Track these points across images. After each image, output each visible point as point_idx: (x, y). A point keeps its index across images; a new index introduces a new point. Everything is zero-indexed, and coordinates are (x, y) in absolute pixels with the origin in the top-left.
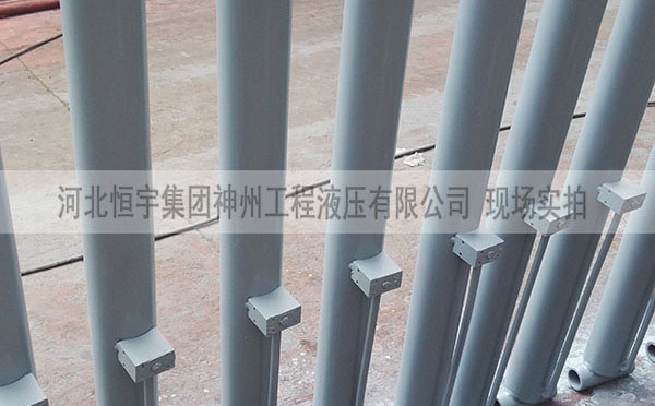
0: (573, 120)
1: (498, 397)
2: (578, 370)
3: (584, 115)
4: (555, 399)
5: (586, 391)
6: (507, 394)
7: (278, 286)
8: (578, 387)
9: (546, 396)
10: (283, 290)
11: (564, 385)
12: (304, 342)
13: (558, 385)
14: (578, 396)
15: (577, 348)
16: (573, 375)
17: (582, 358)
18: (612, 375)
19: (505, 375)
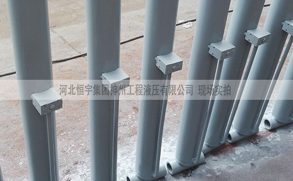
0: (264, 8)
1: (230, 132)
2: (269, 120)
3: (269, 5)
4: (258, 134)
5: (273, 130)
6: (234, 131)
7: (118, 68)
8: (269, 128)
9: (254, 132)
10: (121, 70)
11: (262, 127)
12: (134, 108)
13: (259, 128)
14: (269, 132)
15: (268, 110)
16: (267, 122)
17: (271, 114)
18: (286, 122)
19: (233, 123)
